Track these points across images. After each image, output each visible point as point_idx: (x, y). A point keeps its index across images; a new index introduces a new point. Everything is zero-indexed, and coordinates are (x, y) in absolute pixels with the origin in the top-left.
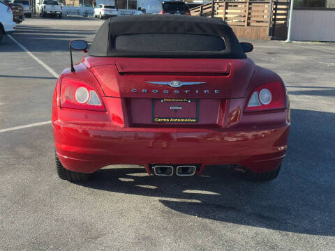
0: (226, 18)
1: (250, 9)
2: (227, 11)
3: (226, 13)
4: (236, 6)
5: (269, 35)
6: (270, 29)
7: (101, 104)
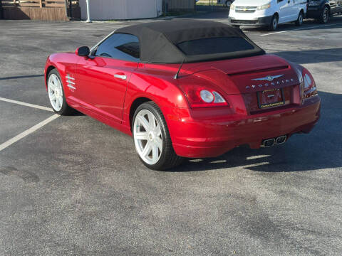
5: (68, 15)
6: (67, 9)
7: (224, 101)
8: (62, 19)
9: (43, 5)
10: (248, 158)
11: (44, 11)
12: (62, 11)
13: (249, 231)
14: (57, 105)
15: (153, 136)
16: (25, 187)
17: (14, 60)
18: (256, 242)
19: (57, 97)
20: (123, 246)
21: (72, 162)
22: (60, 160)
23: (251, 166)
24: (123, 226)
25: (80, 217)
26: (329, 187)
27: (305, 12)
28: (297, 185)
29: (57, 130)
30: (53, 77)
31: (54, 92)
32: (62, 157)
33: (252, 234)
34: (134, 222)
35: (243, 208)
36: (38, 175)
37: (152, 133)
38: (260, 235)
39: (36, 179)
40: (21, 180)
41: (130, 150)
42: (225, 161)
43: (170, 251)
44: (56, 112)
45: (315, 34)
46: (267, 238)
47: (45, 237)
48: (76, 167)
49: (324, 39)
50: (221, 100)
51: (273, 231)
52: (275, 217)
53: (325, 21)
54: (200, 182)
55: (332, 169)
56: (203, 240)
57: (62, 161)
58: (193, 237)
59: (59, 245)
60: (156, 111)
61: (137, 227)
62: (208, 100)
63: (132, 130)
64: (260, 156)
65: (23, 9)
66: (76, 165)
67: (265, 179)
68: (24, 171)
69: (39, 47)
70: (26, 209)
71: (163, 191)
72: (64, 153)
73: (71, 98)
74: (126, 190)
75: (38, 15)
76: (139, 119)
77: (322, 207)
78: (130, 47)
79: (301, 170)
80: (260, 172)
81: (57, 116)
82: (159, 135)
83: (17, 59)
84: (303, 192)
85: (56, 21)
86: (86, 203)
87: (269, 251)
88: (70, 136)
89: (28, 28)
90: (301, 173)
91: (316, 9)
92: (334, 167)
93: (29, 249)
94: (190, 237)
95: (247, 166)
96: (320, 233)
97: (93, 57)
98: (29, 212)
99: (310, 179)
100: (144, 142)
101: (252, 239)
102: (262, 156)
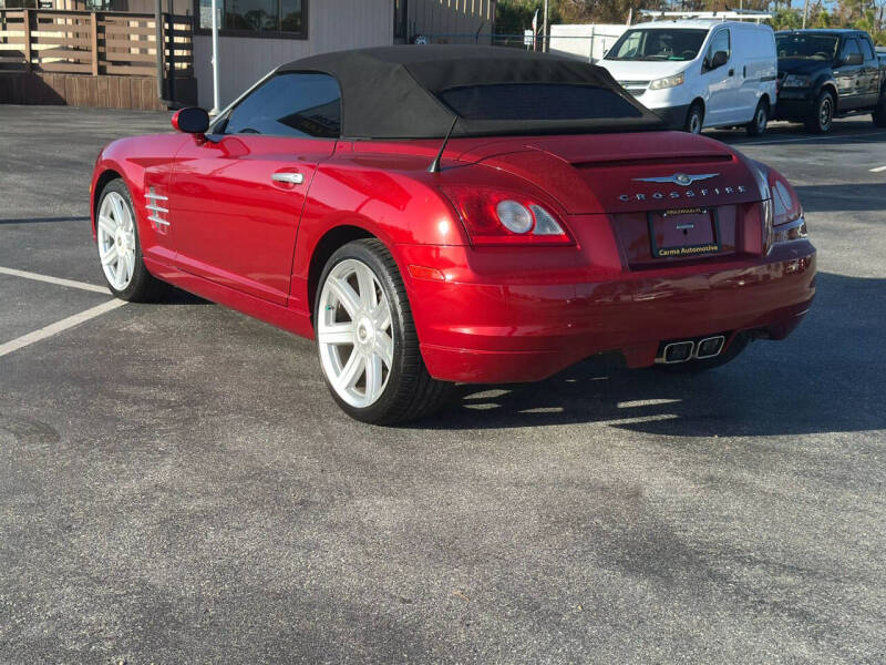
0: (34, 54)
1: (100, 30)
2: (34, 34)
3: (33, 40)
4: (50, 21)
5: (164, 97)
6: (164, 82)
7: (560, 231)
8: (147, 107)
9: (102, 71)
10: (622, 405)
11: (103, 83)
12: (148, 86)
13: (621, 562)
14: (119, 274)
15: (370, 332)
16: (20, 453)
17: (16, 185)
18: (640, 587)
19: (121, 254)
20: (278, 587)
21: (152, 402)
22: (119, 397)
23: (628, 421)
24: (278, 543)
25: (163, 522)
26: (838, 472)
27: (773, 100)
28: (753, 466)
29: (116, 333)
30: (112, 201)
31: (112, 242)
32: (125, 390)
33: (630, 569)
34: (310, 534)
35: (606, 514)
36: (57, 427)
37: (366, 322)
38: (650, 572)
39: (50, 435)
40: (12, 437)
41: (306, 379)
42: (560, 409)
43: (404, 601)
44: (116, 294)
45: (800, 154)
46: (669, 581)
47: (63, 563)
48: (162, 413)
49: (821, 164)
50: (553, 228)
51: (686, 564)
52: (691, 533)
53: (824, 128)
54: (493, 453)
55: (846, 435)
56: (494, 580)
57: (125, 399)
58: (469, 573)
59: (100, 582)
60: (379, 261)
61: (317, 546)
62: (517, 228)
63: (313, 320)
64: (652, 402)
65: (49, 79)
66: (161, 407)
67: (665, 450)
68: (20, 418)
69: (85, 160)
70: (18, 500)
71: (391, 468)
72: (131, 382)
73: (158, 250)
74: (293, 466)
75: (86, 95)
76: (335, 288)
77: (818, 514)
78: (318, 117)
79: (762, 434)
80: (652, 436)
81: (118, 303)
82: (384, 326)
83: (26, 183)
84: (768, 482)
85: (132, 108)
86: (183, 491)
87: (673, 609)
88: (150, 346)
89: (58, 121)
90: (762, 441)
91: (802, 96)
92: (850, 430)
93: (18, 590)
94: (461, 571)
95: (619, 422)
96: (812, 573)
97: (217, 138)
98: (26, 508)
99: (787, 455)
100: (345, 351)
101: (630, 581)
102: (660, 401)
